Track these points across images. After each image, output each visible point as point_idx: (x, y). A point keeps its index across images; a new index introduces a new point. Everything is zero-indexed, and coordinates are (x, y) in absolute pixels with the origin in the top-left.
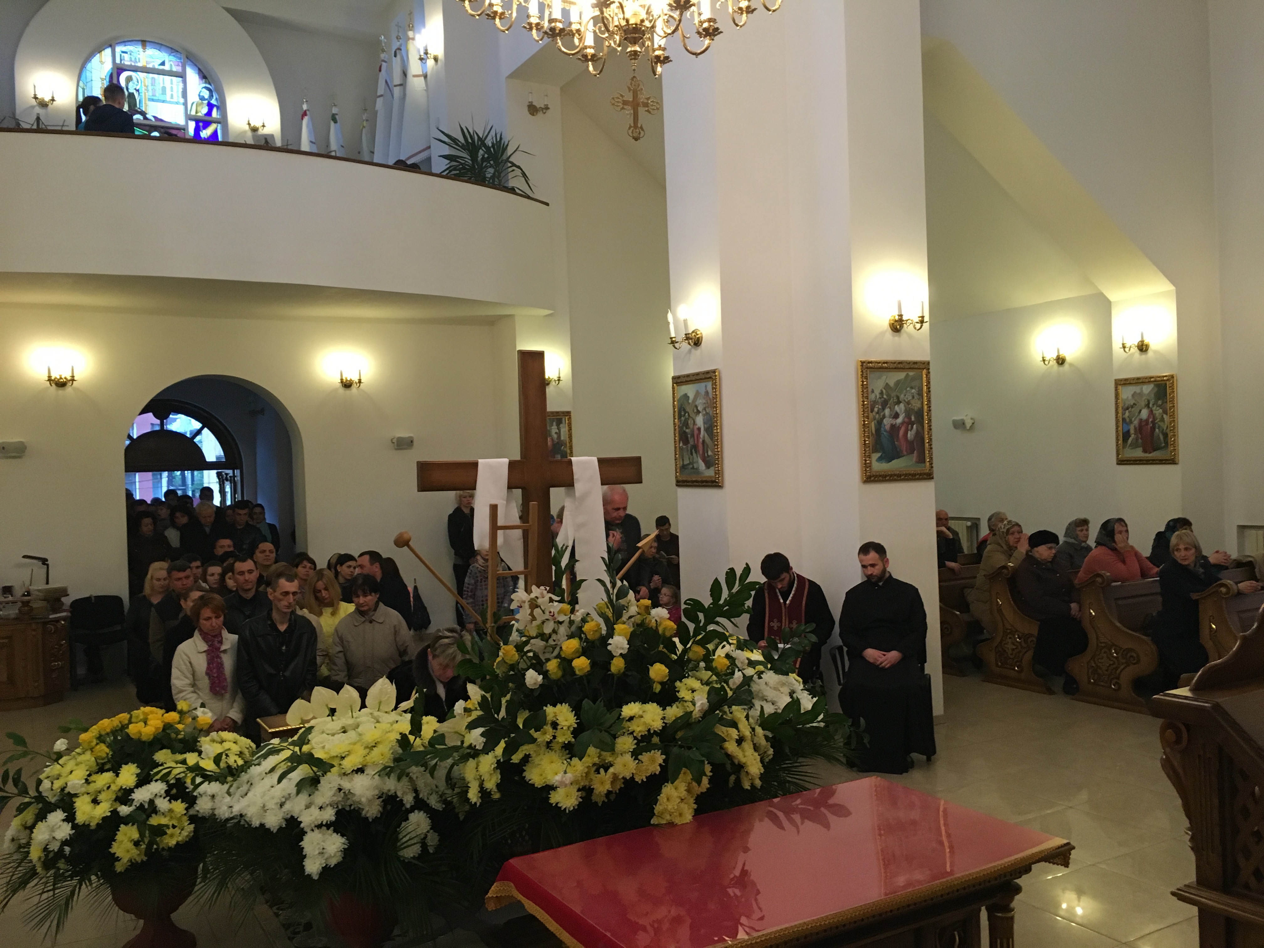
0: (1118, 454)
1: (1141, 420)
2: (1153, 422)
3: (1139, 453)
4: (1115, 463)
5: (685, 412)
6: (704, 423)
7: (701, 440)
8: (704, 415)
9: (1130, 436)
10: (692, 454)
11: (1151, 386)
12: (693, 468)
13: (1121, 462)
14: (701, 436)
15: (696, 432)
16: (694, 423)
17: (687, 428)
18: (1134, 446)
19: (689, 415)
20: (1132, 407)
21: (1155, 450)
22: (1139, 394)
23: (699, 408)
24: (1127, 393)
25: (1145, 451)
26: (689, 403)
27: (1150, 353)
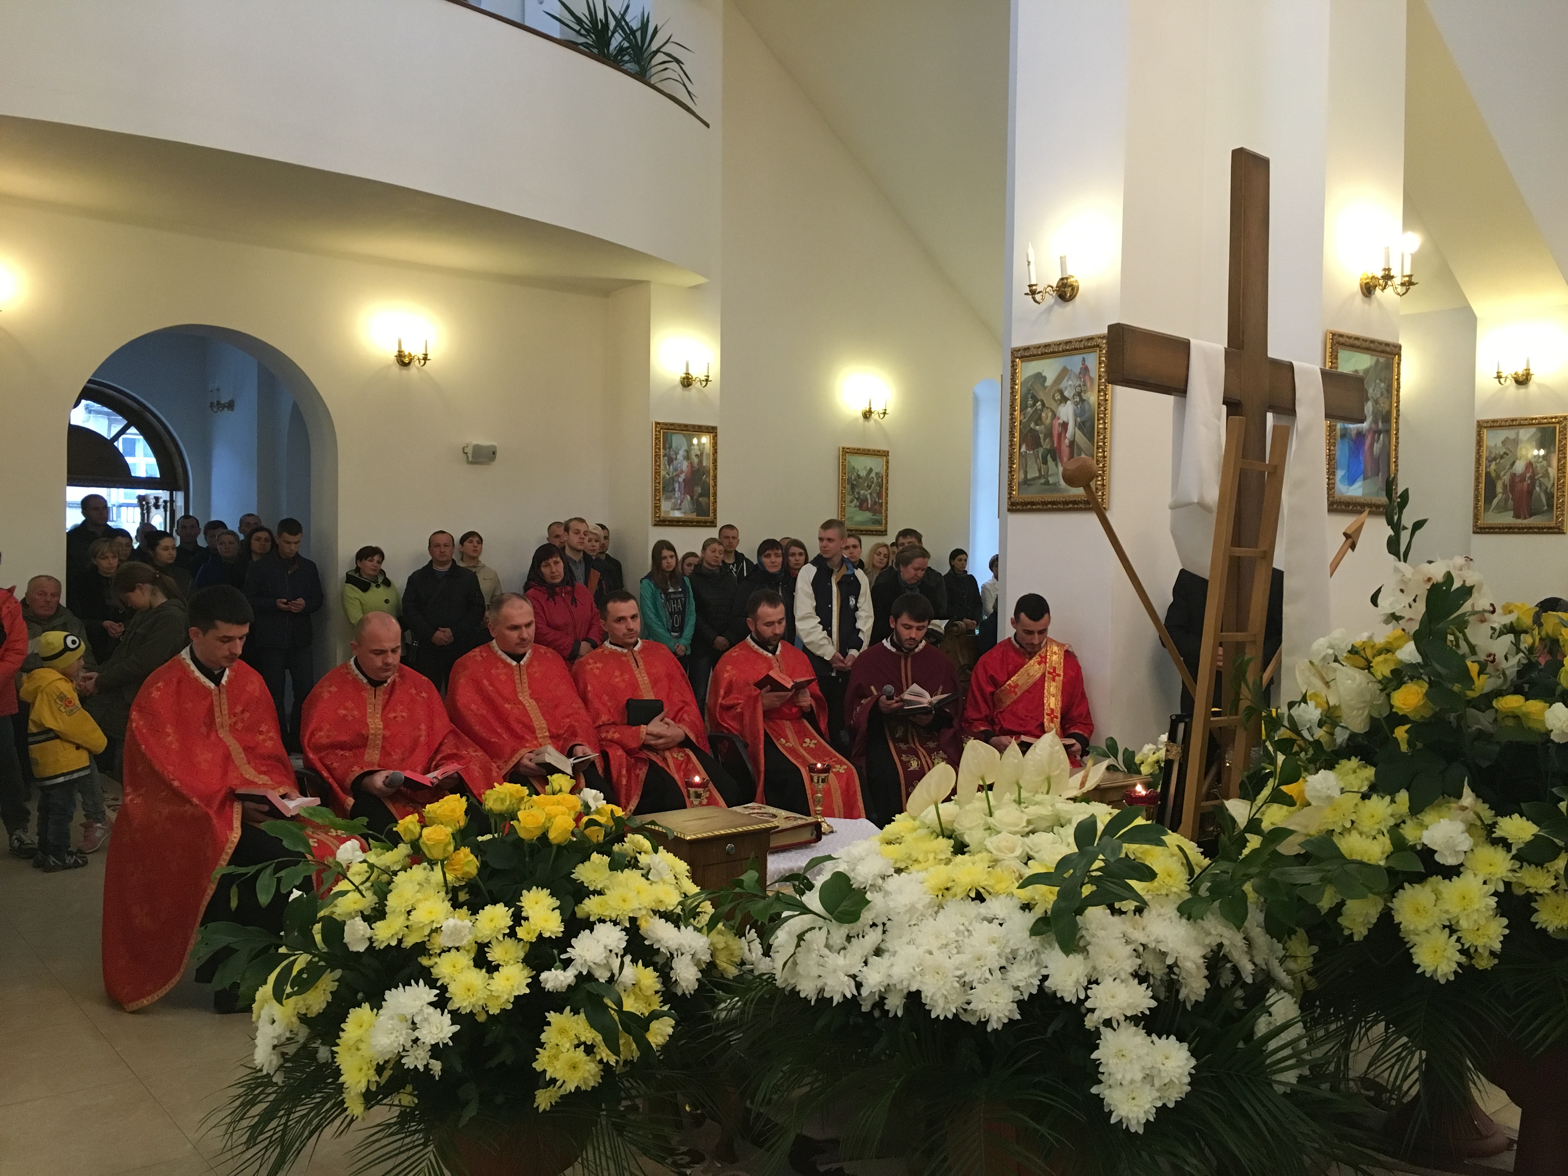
0: (1476, 517)
1: (1514, 476)
2: (1532, 478)
3: (1508, 519)
4: (1471, 531)
5: (1035, 400)
6: (1076, 415)
7: (1067, 441)
8: (1076, 404)
9: (1495, 496)
10: (1045, 462)
11: (1533, 430)
12: (1047, 483)
13: (1480, 530)
14: (1069, 434)
15: (1057, 430)
16: (1054, 416)
17: (1037, 424)
18: (1502, 508)
19: (1043, 404)
20: (1502, 457)
21: (1531, 515)
22: (1514, 440)
23: (1066, 394)
24: (1494, 440)
25: (1517, 516)
26: (1045, 388)
27: (1532, 386)
